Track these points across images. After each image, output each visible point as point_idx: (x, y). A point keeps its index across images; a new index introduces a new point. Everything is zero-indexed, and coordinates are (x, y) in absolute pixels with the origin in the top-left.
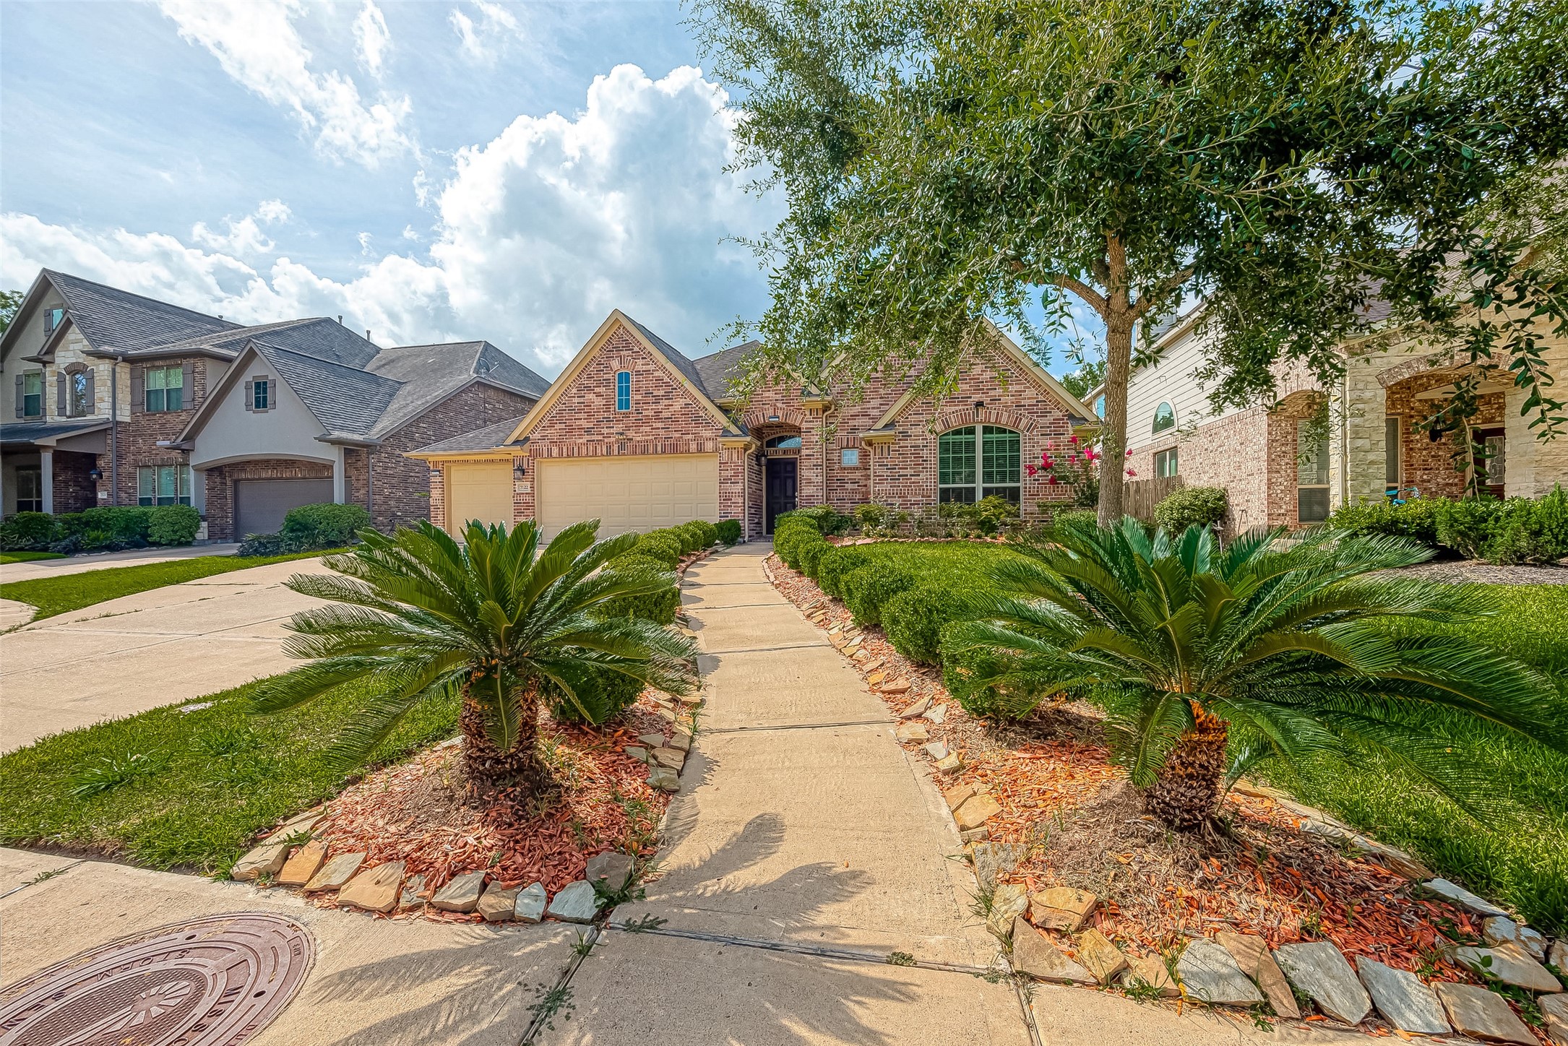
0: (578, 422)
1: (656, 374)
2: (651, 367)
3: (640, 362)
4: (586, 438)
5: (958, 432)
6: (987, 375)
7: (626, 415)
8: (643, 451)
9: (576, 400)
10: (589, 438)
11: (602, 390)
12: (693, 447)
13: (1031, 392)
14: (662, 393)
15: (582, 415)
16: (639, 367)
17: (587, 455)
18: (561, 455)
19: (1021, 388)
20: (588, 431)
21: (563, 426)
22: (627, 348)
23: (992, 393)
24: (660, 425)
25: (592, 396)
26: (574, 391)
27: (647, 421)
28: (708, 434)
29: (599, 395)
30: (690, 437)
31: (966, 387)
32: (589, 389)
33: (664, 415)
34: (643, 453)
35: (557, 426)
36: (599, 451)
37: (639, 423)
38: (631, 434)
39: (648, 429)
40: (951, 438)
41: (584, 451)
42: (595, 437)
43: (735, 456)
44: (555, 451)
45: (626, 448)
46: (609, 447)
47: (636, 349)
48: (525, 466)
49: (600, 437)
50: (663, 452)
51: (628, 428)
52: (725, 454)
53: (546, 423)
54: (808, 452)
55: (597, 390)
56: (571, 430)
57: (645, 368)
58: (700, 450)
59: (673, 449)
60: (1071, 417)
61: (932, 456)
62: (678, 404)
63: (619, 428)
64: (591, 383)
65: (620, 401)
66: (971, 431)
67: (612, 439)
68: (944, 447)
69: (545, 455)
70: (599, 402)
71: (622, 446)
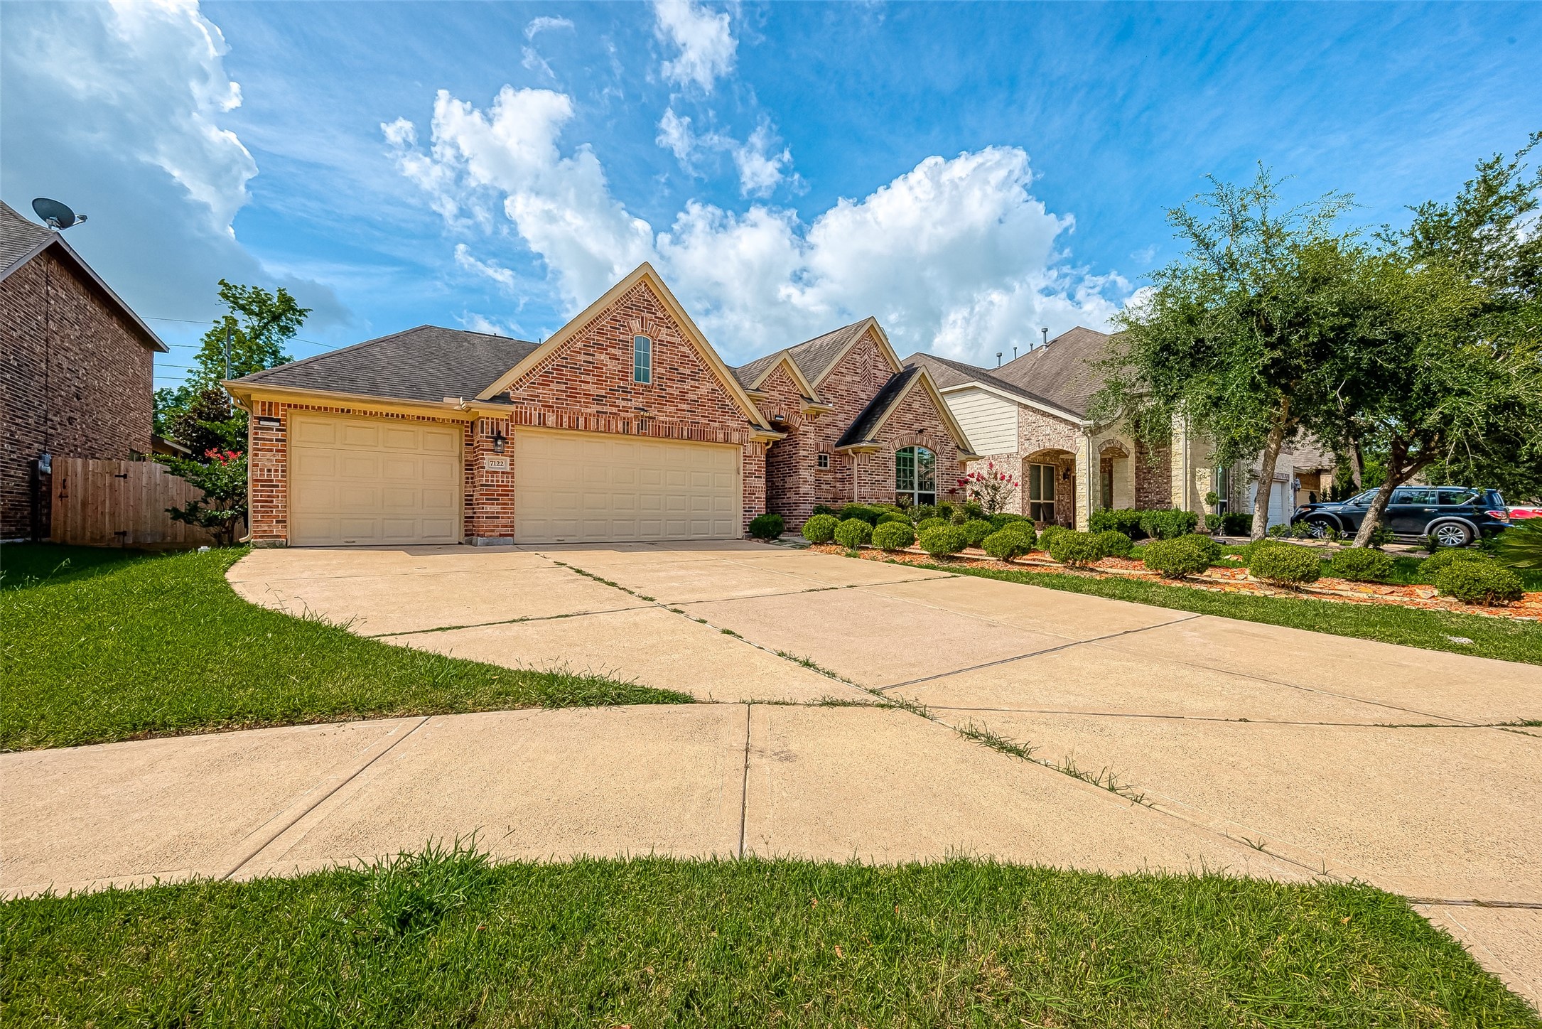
0: (584, 386)
1: (682, 349)
2: (677, 340)
3: (664, 330)
4: (594, 409)
5: (905, 450)
6: (922, 410)
7: (648, 389)
8: (667, 433)
9: (583, 357)
10: (600, 408)
11: (618, 352)
12: (721, 436)
13: (941, 427)
14: (687, 371)
15: (589, 378)
16: (663, 337)
17: (597, 431)
18: (559, 425)
19: (937, 423)
20: (599, 399)
21: (563, 387)
22: (649, 308)
23: (924, 424)
24: (685, 407)
25: (603, 356)
26: (580, 345)
27: (671, 400)
28: (733, 424)
29: (613, 358)
30: (717, 424)
31: (911, 416)
32: (601, 348)
33: (690, 396)
34: (667, 436)
35: (554, 386)
36: (613, 427)
37: (663, 400)
38: (653, 412)
39: (673, 409)
40: (902, 454)
41: (593, 424)
42: (605, 409)
43: (759, 450)
44: (551, 419)
45: (645, 427)
46: (627, 423)
47: (659, 314)
48: (503, 434)
49: (614, 410)
50: (690, 438)
51: (649, 404)
52: (750, 447)
53: (536, 379)
54: (805, 453)
55: (611, 351)
56: (573, 393)
57: (669, 339)
58: (726, 442)
59: (699, 436)
60: (958, 447)
61: (892, 465)
62: (705, 389)
63: (638, 402)
64: (602, 340)
65: (638, 370)
66: (912, 450)
67: (631, 415)
68: (898, 459)
69: (535, 421)
70: (612, 366)
71: (642, 425)
